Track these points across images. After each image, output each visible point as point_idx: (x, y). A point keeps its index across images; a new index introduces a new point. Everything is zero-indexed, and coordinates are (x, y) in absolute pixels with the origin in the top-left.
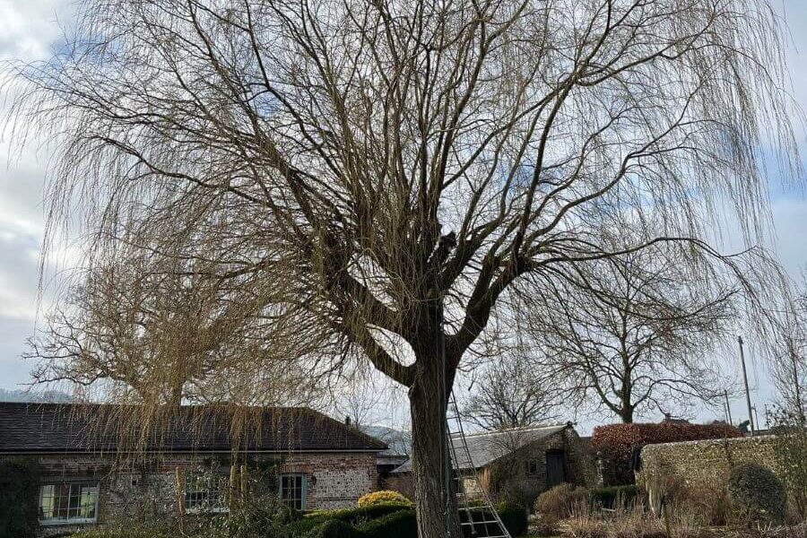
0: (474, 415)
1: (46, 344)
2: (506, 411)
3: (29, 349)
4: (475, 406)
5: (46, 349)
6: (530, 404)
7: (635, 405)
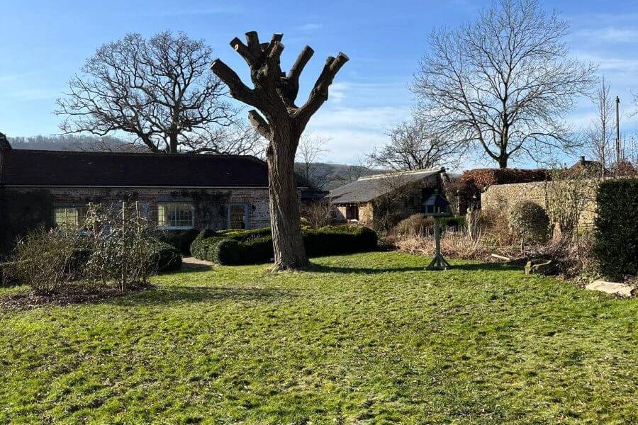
0: (390, 161)
1: (71, 104)
2: (414, 157)
3: (59, 108)
4: (389, 154)
5: (72, 107)
6: (433, 152)
7: (510, 153)
